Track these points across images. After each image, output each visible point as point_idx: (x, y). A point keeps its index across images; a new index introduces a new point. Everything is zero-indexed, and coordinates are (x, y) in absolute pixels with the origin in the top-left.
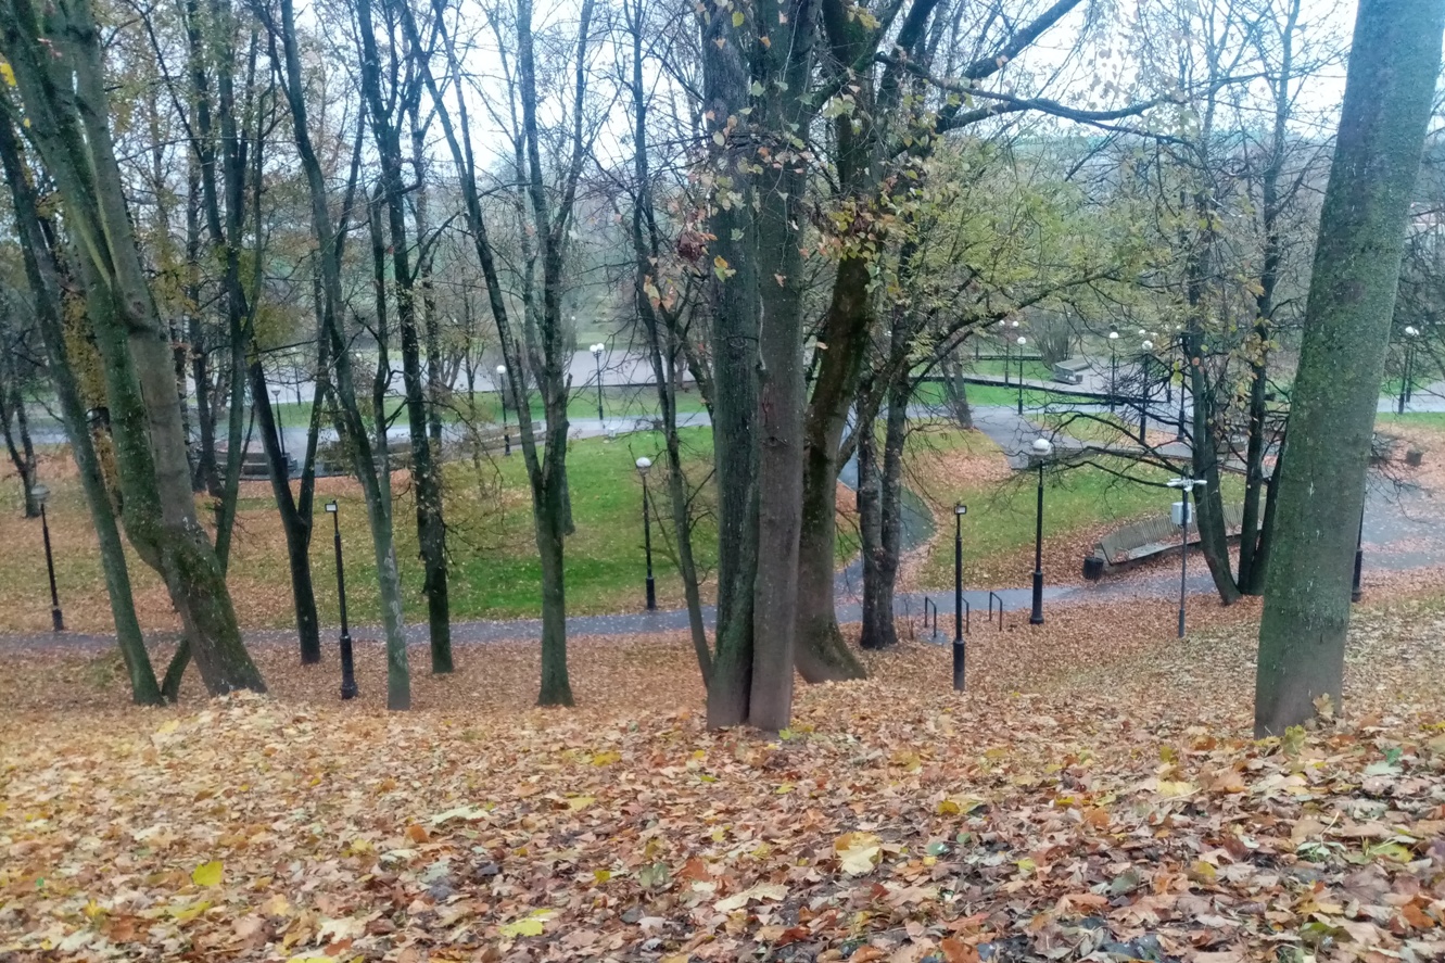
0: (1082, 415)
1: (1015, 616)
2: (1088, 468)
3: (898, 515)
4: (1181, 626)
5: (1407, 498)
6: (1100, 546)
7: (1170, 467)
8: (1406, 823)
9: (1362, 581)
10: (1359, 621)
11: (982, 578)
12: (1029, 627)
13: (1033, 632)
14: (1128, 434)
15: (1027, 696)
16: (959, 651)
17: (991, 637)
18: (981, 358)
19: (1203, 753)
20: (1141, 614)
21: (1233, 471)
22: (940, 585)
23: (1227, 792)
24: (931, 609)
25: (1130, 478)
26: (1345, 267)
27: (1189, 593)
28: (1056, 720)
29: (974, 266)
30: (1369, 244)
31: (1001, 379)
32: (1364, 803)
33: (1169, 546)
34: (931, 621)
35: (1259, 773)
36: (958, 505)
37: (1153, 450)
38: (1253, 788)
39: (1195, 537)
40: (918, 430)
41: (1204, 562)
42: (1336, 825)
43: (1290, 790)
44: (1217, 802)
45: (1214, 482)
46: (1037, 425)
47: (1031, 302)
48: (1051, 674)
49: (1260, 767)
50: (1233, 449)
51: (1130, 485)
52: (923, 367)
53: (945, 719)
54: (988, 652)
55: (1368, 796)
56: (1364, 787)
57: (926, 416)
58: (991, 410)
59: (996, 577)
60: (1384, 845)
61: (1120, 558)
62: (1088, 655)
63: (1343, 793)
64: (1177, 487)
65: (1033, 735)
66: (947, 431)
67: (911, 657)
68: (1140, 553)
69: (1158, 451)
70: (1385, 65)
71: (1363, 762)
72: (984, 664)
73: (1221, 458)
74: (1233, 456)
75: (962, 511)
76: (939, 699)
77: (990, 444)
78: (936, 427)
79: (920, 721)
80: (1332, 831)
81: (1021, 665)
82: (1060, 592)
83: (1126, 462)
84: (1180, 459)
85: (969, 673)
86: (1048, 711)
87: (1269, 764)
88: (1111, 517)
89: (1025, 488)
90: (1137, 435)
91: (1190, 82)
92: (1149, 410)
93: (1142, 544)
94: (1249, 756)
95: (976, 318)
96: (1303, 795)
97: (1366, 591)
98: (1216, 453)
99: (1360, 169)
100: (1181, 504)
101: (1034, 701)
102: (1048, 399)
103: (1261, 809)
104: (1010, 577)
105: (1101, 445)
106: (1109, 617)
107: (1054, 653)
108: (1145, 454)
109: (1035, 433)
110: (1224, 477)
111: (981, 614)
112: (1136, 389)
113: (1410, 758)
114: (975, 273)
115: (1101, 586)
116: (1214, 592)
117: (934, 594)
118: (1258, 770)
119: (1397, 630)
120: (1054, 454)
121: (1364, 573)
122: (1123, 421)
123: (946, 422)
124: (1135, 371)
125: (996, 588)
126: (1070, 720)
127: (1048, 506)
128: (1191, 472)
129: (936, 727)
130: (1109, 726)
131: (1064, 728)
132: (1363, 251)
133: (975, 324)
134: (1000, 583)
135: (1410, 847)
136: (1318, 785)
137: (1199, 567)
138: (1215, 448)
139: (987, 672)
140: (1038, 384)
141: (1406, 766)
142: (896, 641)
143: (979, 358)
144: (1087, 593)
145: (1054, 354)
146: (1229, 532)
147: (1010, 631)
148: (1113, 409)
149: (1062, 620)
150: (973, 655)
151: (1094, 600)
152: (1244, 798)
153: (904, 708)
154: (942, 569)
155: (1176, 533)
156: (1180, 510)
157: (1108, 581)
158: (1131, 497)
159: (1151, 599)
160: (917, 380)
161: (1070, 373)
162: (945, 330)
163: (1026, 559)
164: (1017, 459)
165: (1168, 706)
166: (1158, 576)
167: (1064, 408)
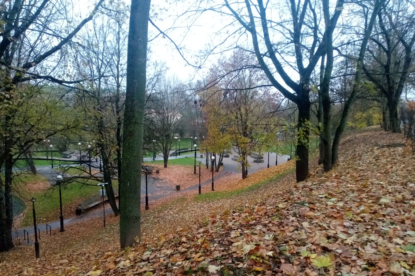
0: (71, 167)
1: (55, 231)
2: (75, 183)
3: (12, 205)
4: (105, 224)
5: (156, 182)
6: (80, 205)
7: (98, 180)
8: (152, 265)
9: (149, 204)
10: (148, 214)
11: (43, 220)
12: (60, 233)
13: (61, 234)
14: (86, 172)
15: (58, 255)
16: (37, 245)
17: (48, 239)
18: (38, 151)
19: (105, 260)
20: (93, 223)
21: (115, 179)
22: (29, 225)
23: (110, 269)
24: (26, 233)
25: (87, 184)
26: (131, 128)
27: (106, 214)
28: (68, 260)
29: (32, 124)
30: (136, 122)
31: (45, 158)
32: (143, 263)
33: (100, 202)
34: (27, 237)
35: (119, 262)
36: (33, 199)
37: (93, 176)
38: (117, 267)
39: (107, 199)
40: (17, 176)
41: (110, 205)
42: (136, 271)
43: (126, 265)
44: (107, 273)
45: (110, 183)
46: (58, 171)
47: (52, 135)
48: (68, 246)
49: (119, 260)
50: (114, 174)
51: (87, 186)
52: (17, 155)
53: (30, 269)
54: (47, 243)
55: (144, 261)
56: (143, 259)
57: (19, 171)
58: (43, 168)
59: (48, 219)
60: (147, 272)
61: (86, 208)
62: (79, 238)
63: (138, 262)
64: (100, 185)
65: (60, 267)
66: (27, 175)
67: (20, 251)
68: (92, 205)
69: (94, 176)
70: (134, 79)
71: (143, 252)
72: (46, 248)
73: (111, 176)
74: (114, 175)
75: (34, 200)
76: (28, 263)
77: (43, 178)
78: (23, 175)
79: (21, 272)
80: (135, 273)
81: (58, 245)
82: (69, 220)
83: (85, 180)
84: (101, 177)
85: (41, 252)
86: (65, 258)
87: (122, 259)
88: (82, 196)
89: (55, 191)
90: (88, 172)
91: (94, 76)
92: (91, 165)
93: (92, 203)
94: (116, 258)
95: (33, 140)
96: (129, 265)
97: (150, 206)
98: (110, 175)
99: (132, 104)
100: (101, 190)
101: (61, 256)
102: (60, 163)
103: (118, 272)
104: (53, 219)
105: (77, 175)
106: (85, 225)
107: (68, 239)
108: (91, 177)
109: (57, 174)
110: (113, 181)
111: (44, 232)
112: (87, 159)
113: (153, 248)
114: (33, 126)
115: (81, 216)
116: (113, 213)
117: (28, 229)
118: (118, 261)
119: (157, 215)
120: (64, 179)
121: (149, 202)
122: (84, 168)
123: (26, 173)
124: (86, 154)
125: (49, 223)
126: (72, 259)
127: (63, 195)
128: (104, 181)
129: (27, 273)
130: (84, 258)
131: (70, 262)
132: (134, 124)
133: (33, 142)
134: (50, 221)
135: (152, 271)
136: (133, 261)
137: (108, 207)
138: (110, 174)
139: (47, 250)
140: (57, 158)
141: (153, 251)
142: (14, 246)
143: (37, 152)
144: (77, 220)
145: (62, 149)
146: (115, 196)
147: (54, 235)
148: (81, 165)
149: (70, 229)
150: (42, 246)
151: (79, 221)
152: (114, 270)
153: (15, 269)
154: (29, 220)
155: (102, 198)
156: (101, 192)
157: (83, 215)
158: (88, 190)
159: (96, 218)
160: (15, 160)
161: (67, 155)
162: (23, 144)
163: (57, 212)
164: (52, 182)
165: (101, 248)
166: (98, 211)
167: (66, 166)
